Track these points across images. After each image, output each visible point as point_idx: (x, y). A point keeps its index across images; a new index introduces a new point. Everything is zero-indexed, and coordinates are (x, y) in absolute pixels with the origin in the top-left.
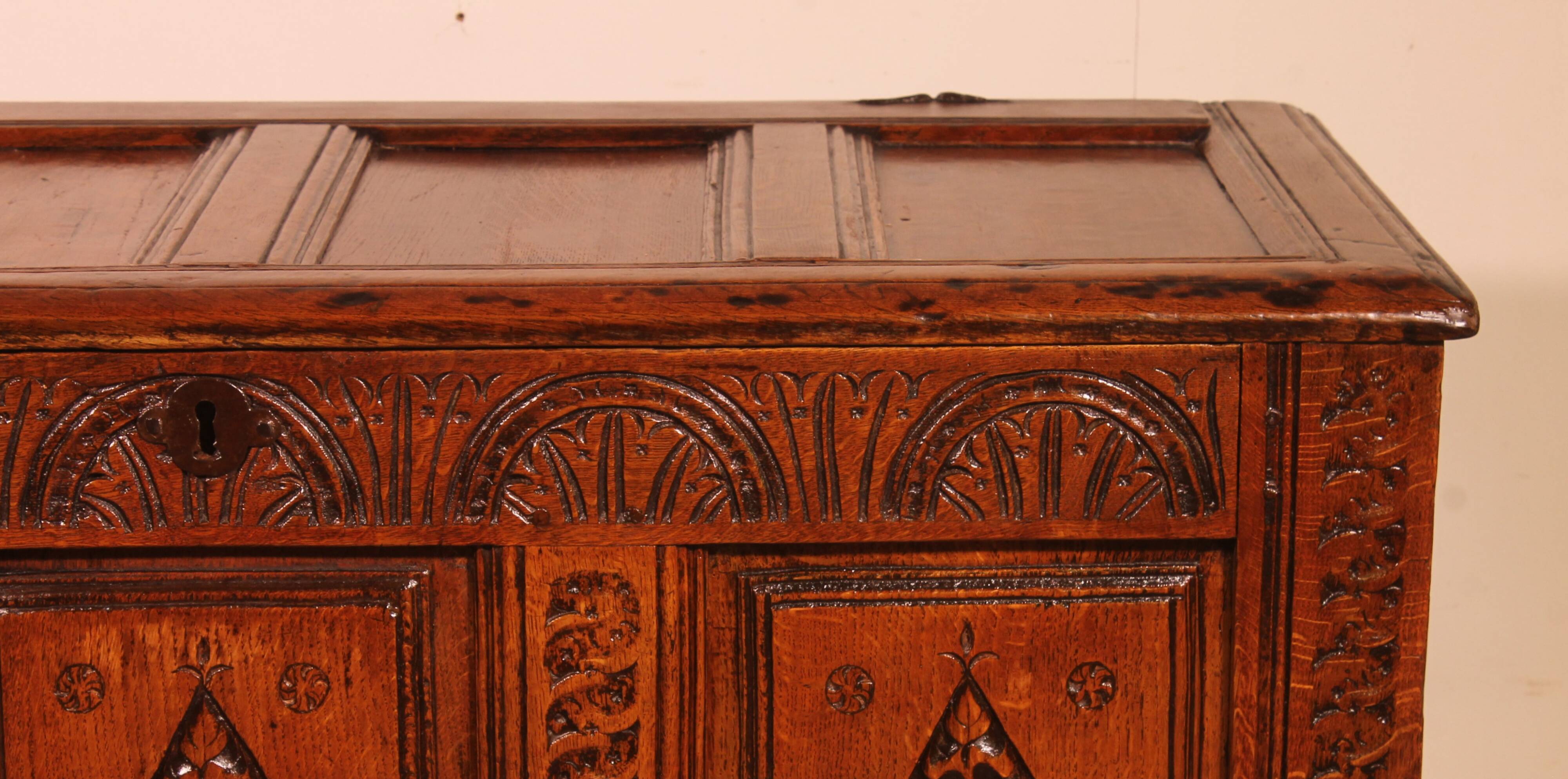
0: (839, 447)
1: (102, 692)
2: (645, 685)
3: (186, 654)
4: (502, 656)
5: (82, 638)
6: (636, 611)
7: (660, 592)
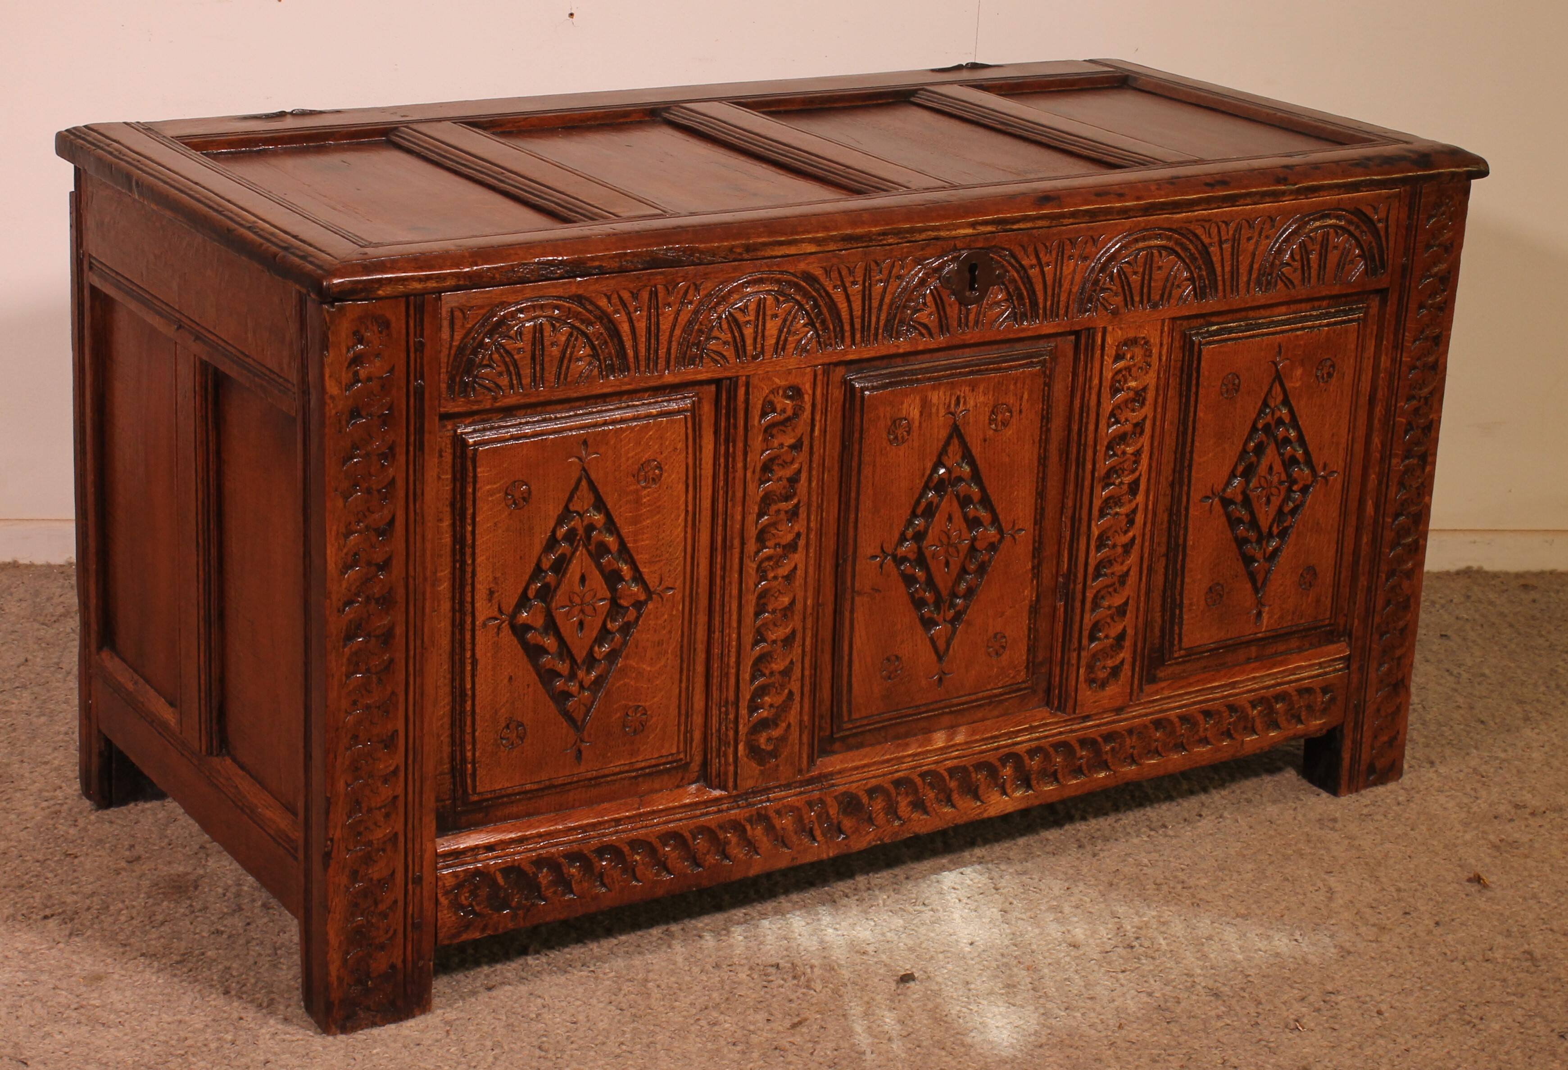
0: (1241, 258)
1: (908, 433)
2: (1150, 395)
3: (949, 406)
4: (1090, 388)
5: (902, 403)
6: (1150, 356)
7: (1161, 345)
